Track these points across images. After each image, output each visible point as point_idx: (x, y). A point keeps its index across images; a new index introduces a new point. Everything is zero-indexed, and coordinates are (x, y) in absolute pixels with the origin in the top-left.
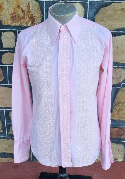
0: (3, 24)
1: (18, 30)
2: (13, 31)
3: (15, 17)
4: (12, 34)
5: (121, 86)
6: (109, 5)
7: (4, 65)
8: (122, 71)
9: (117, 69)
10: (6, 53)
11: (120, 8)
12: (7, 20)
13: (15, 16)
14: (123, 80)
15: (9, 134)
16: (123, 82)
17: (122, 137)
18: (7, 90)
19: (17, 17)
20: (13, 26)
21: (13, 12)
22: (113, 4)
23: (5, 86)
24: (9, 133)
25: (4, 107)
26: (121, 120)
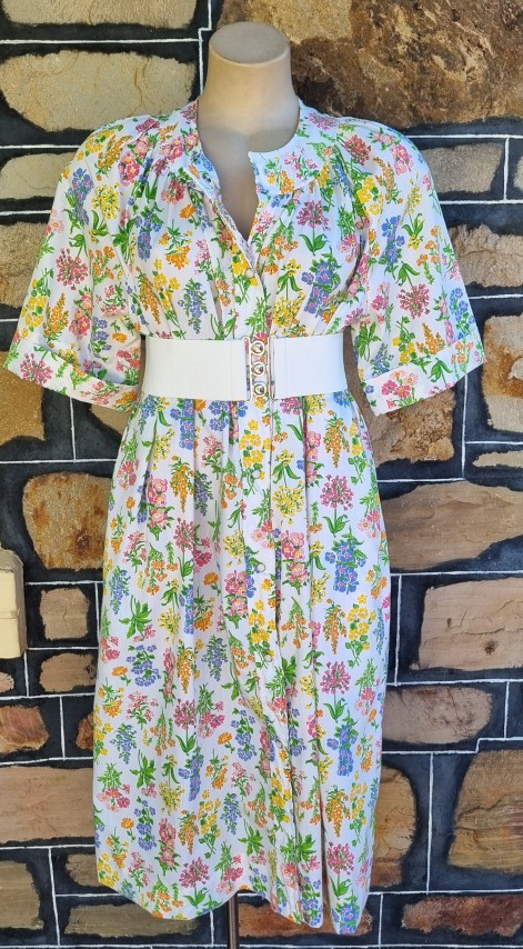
0: (46, 565)
1: (96, 582)
2: (82, 587)
3: (88, 544)
4: (78, 595)
5: (477, 748)
6: (407, 492)
7: (50, 696)
8: (475, 695)
9: (455, 692)
10: (54, 657)
11: (443, 500)
12: (61, 554)
13: (87, 539)
14: (481, 727)
15: (67, 935)
16: (484, 732)
17: (500, 930)
18: (58, 779)
19: (93, 544)
20: (82, 570)
21: (79, 528)
22: (419, 488)
23: (53, 765)
24: (68, 931)
25: (49, 836)
26: (490, 867)
